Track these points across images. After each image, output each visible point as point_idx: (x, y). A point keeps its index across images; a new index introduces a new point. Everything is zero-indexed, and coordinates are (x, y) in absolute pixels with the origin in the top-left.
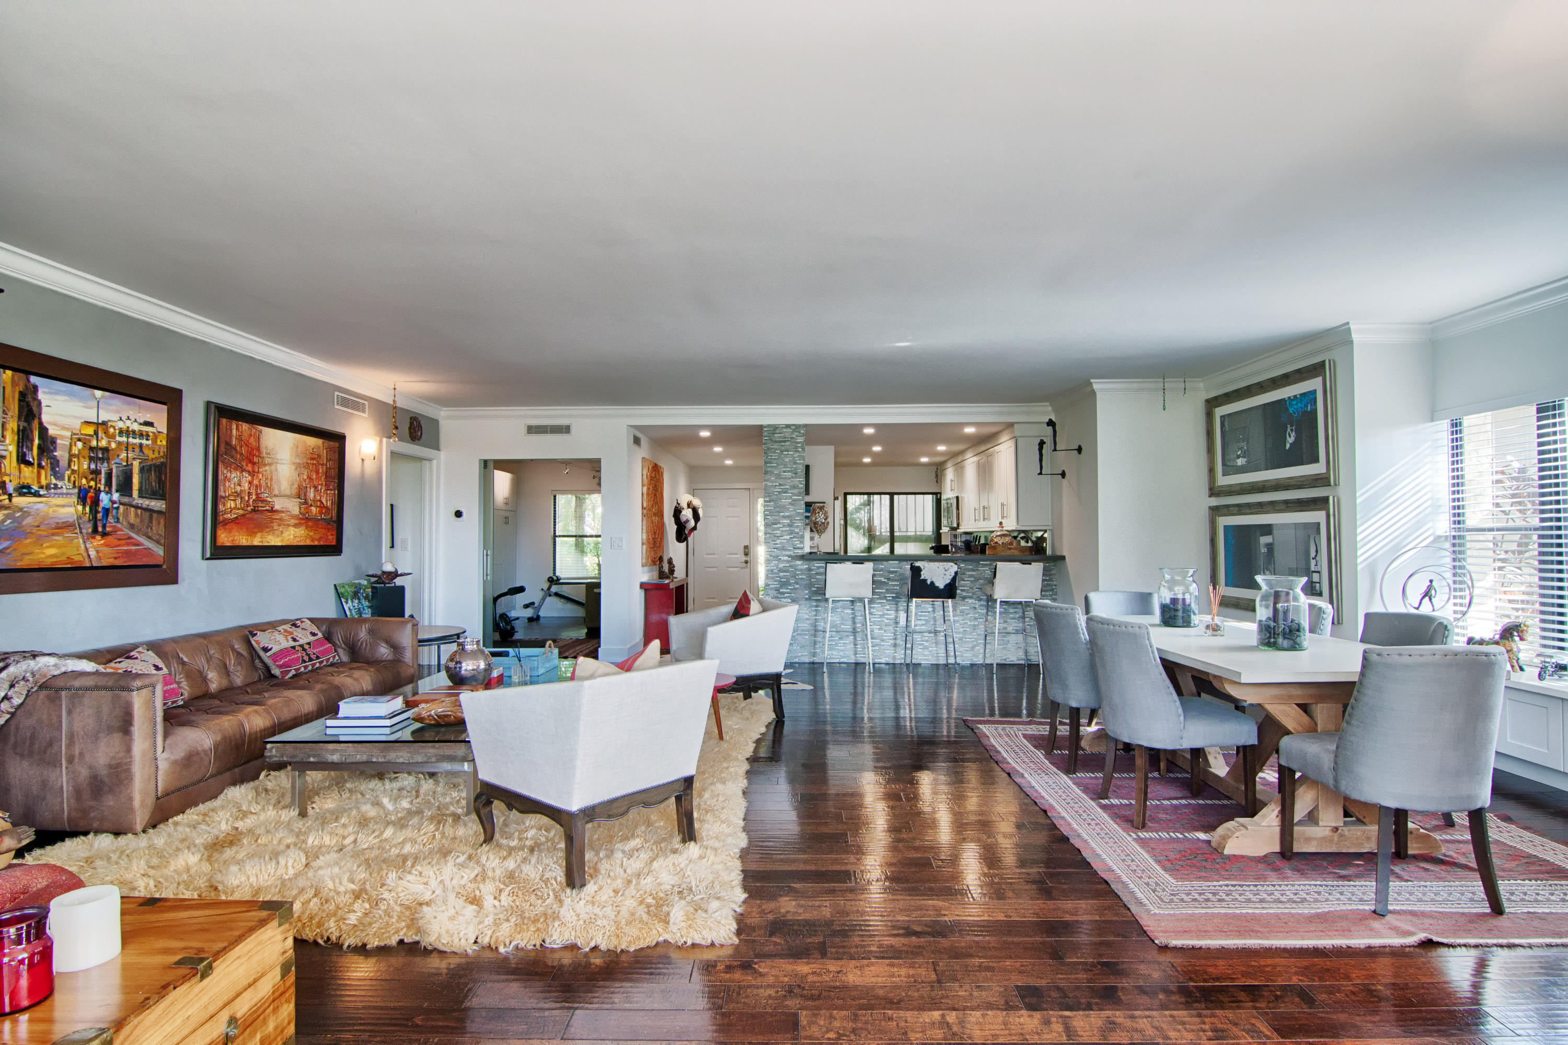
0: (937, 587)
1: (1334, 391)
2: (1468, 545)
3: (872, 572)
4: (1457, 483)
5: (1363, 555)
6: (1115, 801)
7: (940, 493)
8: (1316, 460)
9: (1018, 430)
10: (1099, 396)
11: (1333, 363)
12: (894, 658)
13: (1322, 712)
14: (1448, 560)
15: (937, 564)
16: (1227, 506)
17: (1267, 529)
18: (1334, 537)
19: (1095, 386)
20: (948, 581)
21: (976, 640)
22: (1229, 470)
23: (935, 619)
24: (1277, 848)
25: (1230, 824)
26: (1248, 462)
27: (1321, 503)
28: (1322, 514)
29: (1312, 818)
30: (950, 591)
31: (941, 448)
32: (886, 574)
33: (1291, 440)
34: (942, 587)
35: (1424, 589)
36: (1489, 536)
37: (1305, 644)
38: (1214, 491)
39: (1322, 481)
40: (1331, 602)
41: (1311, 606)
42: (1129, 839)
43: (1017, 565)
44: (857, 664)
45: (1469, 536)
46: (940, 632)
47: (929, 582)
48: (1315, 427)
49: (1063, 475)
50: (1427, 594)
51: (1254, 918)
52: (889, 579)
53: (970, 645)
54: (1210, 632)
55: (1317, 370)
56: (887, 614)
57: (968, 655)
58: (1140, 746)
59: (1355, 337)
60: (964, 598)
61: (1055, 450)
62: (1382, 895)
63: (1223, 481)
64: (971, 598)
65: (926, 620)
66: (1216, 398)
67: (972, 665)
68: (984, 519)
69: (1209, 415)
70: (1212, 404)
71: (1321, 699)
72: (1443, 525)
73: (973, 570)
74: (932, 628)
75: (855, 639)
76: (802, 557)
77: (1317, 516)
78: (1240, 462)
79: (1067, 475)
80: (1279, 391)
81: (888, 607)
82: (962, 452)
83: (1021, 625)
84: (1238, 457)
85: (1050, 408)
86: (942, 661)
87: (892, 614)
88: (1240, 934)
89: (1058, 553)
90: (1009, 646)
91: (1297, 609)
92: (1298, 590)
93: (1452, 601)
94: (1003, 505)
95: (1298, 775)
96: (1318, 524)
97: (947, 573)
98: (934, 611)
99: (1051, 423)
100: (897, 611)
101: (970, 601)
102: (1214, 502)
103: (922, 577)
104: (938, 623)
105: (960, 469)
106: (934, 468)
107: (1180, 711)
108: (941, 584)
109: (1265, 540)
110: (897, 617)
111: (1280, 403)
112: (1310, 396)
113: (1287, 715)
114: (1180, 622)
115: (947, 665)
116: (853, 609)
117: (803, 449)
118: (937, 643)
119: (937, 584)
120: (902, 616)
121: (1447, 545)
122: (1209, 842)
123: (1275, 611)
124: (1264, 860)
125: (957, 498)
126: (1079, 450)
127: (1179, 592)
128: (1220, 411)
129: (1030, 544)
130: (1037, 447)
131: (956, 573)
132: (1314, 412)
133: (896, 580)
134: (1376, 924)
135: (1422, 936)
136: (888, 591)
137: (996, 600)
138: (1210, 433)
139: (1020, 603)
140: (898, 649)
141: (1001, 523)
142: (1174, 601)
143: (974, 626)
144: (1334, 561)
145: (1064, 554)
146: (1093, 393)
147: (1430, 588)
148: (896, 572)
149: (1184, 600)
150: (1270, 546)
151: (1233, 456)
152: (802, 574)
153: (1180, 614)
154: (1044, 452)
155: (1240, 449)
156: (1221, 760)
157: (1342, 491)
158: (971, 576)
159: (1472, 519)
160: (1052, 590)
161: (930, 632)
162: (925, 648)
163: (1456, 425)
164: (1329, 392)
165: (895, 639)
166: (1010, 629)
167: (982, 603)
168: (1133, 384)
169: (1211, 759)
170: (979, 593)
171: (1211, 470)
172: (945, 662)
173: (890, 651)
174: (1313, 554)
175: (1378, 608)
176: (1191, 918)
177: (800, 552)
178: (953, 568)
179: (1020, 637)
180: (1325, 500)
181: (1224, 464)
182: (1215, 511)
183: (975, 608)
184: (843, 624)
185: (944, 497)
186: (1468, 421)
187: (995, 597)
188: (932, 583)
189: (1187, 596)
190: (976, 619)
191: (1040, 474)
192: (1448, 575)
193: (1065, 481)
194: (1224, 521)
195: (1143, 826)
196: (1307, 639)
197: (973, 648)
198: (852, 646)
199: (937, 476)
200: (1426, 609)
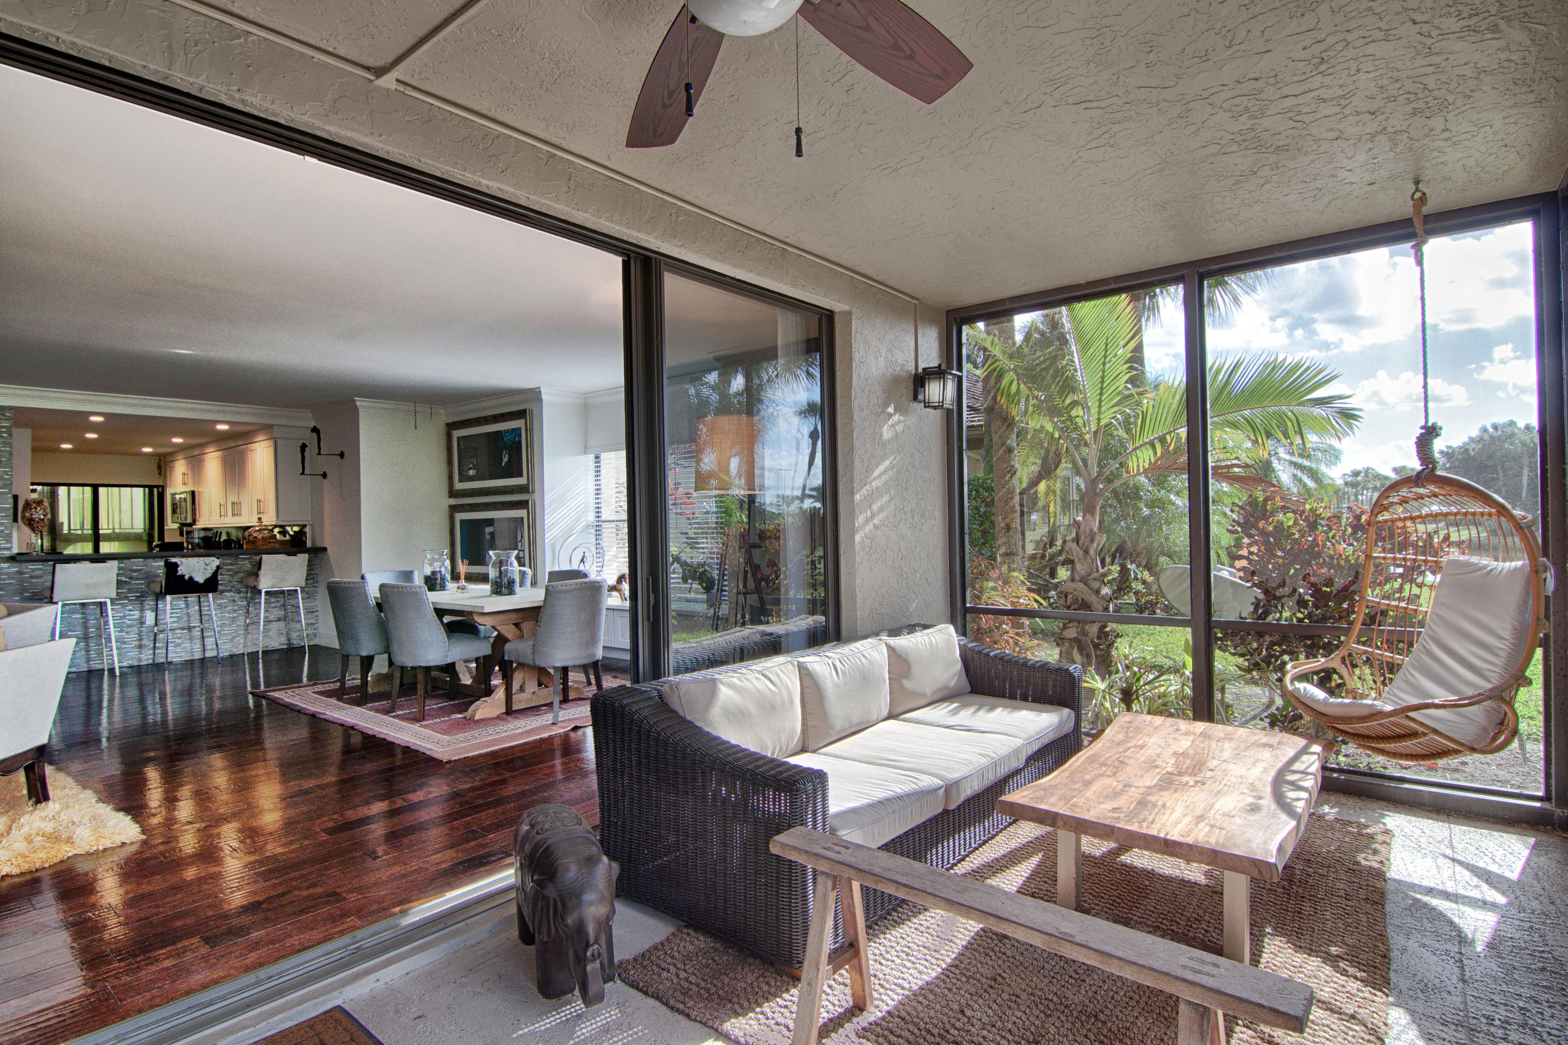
0: (197, 582)
1: (532, 430)
2: (604, 530)
3: (116, 571)
4: (598, 491)
5: (548, 537)
6: (401, 712)
7: (163, 487)
8: (521, 475)
9: (277, 432)
10: (362, 414)
11: (531, 412)
12: (140, 660)
13: (526, 626)
14: (593, 540)
15: (196, 559)
16: (462, 505)
17: (490, 522)
18: (532, 526)
19: (358, 403)
20: (209, 575)
21: (236, 631)
22: (464, 478)
23: (188, 615)
24: (504, 710)
25: (478, 703)
26: (477, 473)
27: (523, 504)
28: (525, 511)
29: (522, 689)
30: (211, 585)
31: (177, 440)
32: (129, 572)
33: (505, 459)
34: (201, 581)
35: (581, 558)
36: (613, 525)
37: (517, 591)
38: (452, 493)
39: (524, 489)
40: (530, 567)
41: (520, 571)
42: (416, 727)
43: (282, 557)
44: (90, 672)
45: (604, 525)
46: (195, 627)
47: (187, 578)
48: (521, 453)
49: (324, 475)
50: (582, 561)
51: (494, 740)
52: (131, 578)
53: (229, 637)
54: (460, 591)
55: (521, 414)
56: (129, 615)
57: (227, 647)
58: (420, 667)
59: (544, 396)
60: (222, 592)
61: (319, 454)
62: (556, 717)
63: (459, 486)
64: (230, 591)
65: (178, 617)
66: (454, 423)
67: (231, 656)
68: (233, 515)
69: (449, 436)
70: (451, 427)
71: (525, 619)
72: (591, 517)
73: (232, 564)
74: (186, 625)
75: (88, 645)
76: (12, 559)
77: (521, 513)
78: (471, 472)
79: (329, 477)
80: (497, 425)
81: (130, 608)
82: (203, 445)
83: (283, 612)
84: (470, 469)
85: (310, 415)
86: (198, 656)
87: (137, 614)
88: (488, 747)
89: (319, 545)
90: (270, 633)
91: (512, 571)
92: (513, 558)
93: (595, 565)
94: (259, 501)
95: (515, 665)
96: (522, 518)
97: (209, 567)
98: (187, 607)
99: (315, 430)
100: (142, 610)
101: (229, 594)
102: (453, 502)
103: (180, 573)
104: (192, 619)
105: (196, 464)
106: (158, 458)
107: (446, 639)
108: (200, 578)
109: (488, 530)
110: (142, 617)
111: (498, 433)
112: (517, 431)
113: (509, 631)
114: (438, 587)
115: (203, 660)
116: (83, 613)
117: (11, 435)
118: (191, 639)
119: (196, 579)
120: (150, 617)
121: (593, 531)
122: (465, 717)
123: (500, 571)
124: (499, 718)
125: (193, 493)
126: (342, 455)
127: (437, 566)
128: (457, 434)
129: (288, 537)
130: (299, 450)
131: (218, 567)
132: (520, 442)
133: (139, 579)
134: (554, 727)
135: (573, 725)
136: (130, 591)
137: (260, 592)
138: (449, 449)
139: (283, 592)
140: (144, 650)
141: (260, 519)
142: (434, 573)
143: (234, 618)
144: (532, 543)
145: (326, 545)
146: (356, 409)
147: (584, 556)
148: (140, 570)
149: (440, 572)
150: (492, 534)
151: (466, 468)
152: (9, 579)
153: (439, 581)
154: (306, 454)
155: (472, 463)
156: (468, 675)
157: (536, 496)
158: (229, 570)
159: (604, 517)
160: (313, 579)
161: (182, 629)
162: (177, 645)
163: (597, 457)
164: (529, 430)
165: (141, 640)
166: (272, 617)
167: (242, 595)
168: (390, 405)
169: (461, 676)
170: (239, 586)
171: (451, 478)
172: (201, 656)
173: (135, 653)
174: (519, 538)
175: (556, 569)
176: (462, 748)
177: (7, 553)
178: (215, 562)
179: (282, 624)
180: (527, 502)
181: (460, 473)
182: (453, 509)
183: (234, 601)
184: (70, 631)
185: (169, 492)
186: (604, 456)
187: (260, 588)
188: (191, 578)
189: (443, 569)
190: (235, 611)
191: (303, 473)
192: (593, 549)
193: (325, 481)
194: (460, 516)
195: (424, 719)
196: (517, 588)
197: (232, 640)
198: (83, 653)
199: (159, 467)
200: (582, 568)
